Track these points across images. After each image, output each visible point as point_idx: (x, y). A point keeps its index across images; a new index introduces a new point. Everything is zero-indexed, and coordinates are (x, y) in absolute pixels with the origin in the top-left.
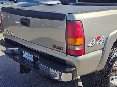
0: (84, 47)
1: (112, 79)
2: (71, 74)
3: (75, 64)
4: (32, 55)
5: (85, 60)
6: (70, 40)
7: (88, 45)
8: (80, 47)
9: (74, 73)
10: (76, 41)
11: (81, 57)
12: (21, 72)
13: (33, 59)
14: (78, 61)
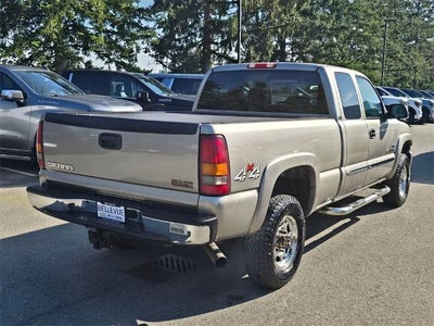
0: (229, 181)
1: (278, 259)
2: (208, 228)
3: (214, 210)
4: (122, 208)
5: (231, 205)
6: (207, 168)
7: (235, 177)
8: (223, 180)
9: (213, 226)
10: (215, 167)
11: (224, 199)
12: (97, 246)
13: (123, 217)
14: (220, 206)
